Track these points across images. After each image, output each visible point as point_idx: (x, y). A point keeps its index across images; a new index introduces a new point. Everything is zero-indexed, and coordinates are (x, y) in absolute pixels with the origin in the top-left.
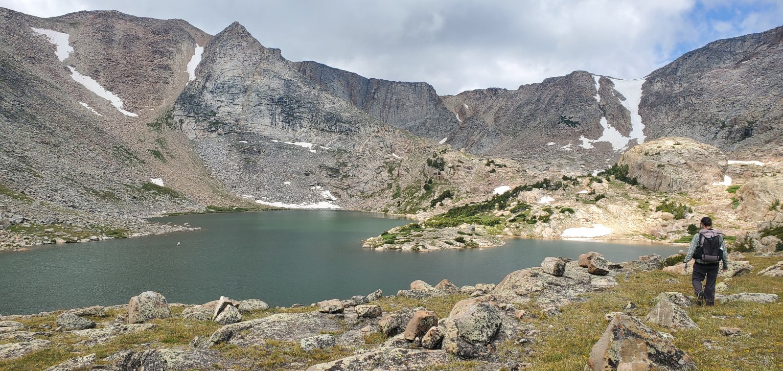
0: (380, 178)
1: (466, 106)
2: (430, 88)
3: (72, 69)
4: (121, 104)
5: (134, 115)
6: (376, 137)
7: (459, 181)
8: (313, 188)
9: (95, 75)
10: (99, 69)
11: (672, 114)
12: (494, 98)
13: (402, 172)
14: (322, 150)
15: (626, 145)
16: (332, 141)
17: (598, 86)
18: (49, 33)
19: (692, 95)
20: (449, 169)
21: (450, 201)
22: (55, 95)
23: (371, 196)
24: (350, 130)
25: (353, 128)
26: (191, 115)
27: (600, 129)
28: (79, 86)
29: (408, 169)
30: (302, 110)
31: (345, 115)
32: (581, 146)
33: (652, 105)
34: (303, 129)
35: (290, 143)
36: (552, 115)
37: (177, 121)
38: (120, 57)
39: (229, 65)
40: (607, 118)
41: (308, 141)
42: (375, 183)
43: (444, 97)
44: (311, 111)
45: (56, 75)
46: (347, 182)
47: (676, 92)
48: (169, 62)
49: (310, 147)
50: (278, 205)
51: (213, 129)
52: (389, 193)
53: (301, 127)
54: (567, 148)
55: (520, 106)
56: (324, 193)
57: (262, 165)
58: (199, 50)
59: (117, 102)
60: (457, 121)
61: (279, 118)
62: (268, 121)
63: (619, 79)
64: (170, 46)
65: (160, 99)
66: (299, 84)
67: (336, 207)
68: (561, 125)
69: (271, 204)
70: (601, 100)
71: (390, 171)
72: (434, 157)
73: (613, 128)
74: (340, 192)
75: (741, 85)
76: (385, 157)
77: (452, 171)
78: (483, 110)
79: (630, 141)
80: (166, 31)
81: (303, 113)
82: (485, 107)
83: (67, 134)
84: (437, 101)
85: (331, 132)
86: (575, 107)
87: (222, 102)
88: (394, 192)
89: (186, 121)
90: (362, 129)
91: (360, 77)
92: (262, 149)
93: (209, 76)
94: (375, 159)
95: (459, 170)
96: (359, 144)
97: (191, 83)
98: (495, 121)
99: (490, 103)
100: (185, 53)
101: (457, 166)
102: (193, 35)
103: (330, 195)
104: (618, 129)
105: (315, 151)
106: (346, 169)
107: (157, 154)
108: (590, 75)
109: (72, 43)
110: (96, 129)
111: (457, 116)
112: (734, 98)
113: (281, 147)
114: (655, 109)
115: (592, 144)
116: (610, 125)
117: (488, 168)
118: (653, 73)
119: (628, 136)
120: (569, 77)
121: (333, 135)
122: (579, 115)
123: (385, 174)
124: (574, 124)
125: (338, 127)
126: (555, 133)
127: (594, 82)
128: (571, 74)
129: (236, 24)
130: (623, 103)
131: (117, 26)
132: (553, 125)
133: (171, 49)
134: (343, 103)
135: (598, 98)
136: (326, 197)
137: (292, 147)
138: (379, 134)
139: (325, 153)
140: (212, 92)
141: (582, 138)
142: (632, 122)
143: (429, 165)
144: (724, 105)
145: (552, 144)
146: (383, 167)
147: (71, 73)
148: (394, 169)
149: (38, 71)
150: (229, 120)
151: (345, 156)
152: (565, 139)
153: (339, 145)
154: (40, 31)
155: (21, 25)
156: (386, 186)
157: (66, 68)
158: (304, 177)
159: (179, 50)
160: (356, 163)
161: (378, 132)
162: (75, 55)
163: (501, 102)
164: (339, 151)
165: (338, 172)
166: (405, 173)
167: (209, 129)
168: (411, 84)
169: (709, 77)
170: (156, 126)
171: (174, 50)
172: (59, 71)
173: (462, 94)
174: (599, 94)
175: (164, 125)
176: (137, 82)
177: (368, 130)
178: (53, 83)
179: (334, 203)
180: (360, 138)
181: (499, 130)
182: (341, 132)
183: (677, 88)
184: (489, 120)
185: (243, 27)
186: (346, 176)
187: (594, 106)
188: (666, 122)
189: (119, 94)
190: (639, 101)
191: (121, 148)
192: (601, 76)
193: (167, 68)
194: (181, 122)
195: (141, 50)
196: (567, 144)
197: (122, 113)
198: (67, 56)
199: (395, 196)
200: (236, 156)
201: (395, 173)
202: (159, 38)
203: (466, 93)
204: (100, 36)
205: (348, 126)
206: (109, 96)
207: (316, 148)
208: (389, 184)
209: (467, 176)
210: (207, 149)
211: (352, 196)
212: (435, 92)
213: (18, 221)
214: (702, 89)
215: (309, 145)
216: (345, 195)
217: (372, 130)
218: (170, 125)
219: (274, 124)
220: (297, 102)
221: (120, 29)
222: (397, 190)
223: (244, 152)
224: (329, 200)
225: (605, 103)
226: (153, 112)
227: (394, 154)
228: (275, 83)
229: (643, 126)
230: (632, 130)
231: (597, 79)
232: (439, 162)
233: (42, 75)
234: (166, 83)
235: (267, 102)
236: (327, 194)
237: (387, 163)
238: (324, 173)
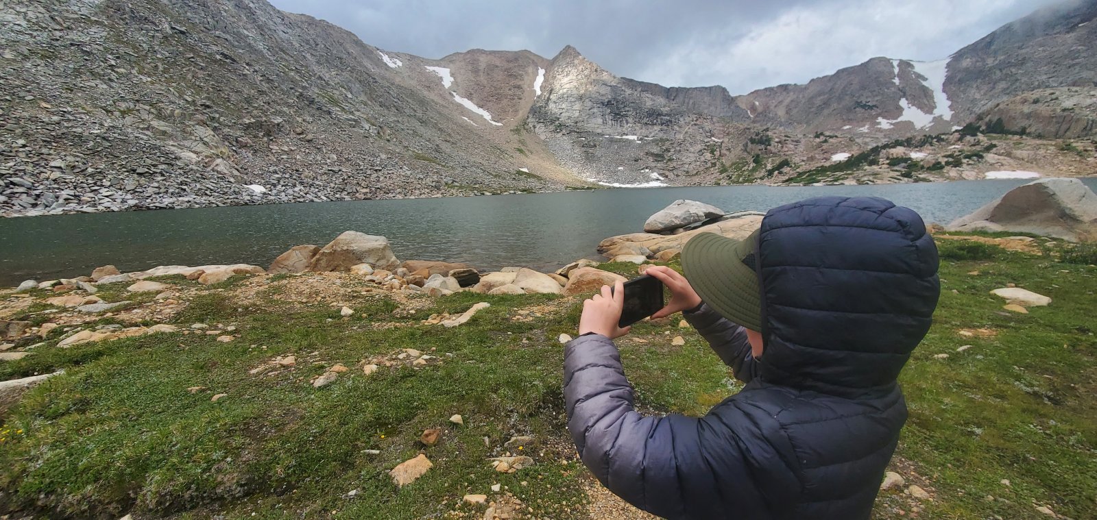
0: (703, 159)
1: (757, 103)
2: (724, 90)
3: (454, 94)
4: (490, 117)
5: (500, 124)
6: (695, 125)
7: (789, 153)
8: (643, 171)
9: (470, 97)
10: (472, 92)
11: (985, 88)
12: (784, 93)
13: (724, 152)
14: (646, 140)
15: (930, 122)
16: (655, 131)
17: (896, 70)
18: (436, 69)
19: (1011, 66)
20: (776, 144)
21: (789, 169)
22: (446, 111)
23: (697, 174)
24: (671, 121)
25: (673, 120)
26: (542, 121)
27: (900, 110)
28: (460, 105)
29: (730, 149)
30: (627, 109)
31: (665, 110)
32: (879, 126)
33: (960, 82)
34: (629, 125)
35: (618, 137)
36: (847, 101)
37: (531, 126)
38: (486, 82)
39: (566, 80)
40: (907, 99)
41: (634, 134)
42: (698, 163)
43: (736, 97)
44: (635, 109)
45: (444, 99)
46: (672, 165)
47: (989, 66)
48: (520, 83)
49: (636, 139)
50: (617, 185)
51: (558, 130)
52: (715, 170)
53: (627, 123)
54: (865, 129)
55: (812, 98)
56: (653, 174)
57: (599, 155)
58: (541, 72)
59: (487, 116)
60: (749, 116)
61: (609, 118)
62: (600, 121)
63: (919, 61)
64: (519, 70)
65: (517, 111)
66: (623, 88)
67: (665, 185)
68: (857, 109)
69: (611, 185)
70: (900, 83)
71: (712, 152)
72: (757, 135)
73: (914, 107)
74: (667, 173)
75: (1079, 48)
76: (706, 141)
77: (780, 145)
78: (774, 105)
79: (934, 118)
80: (516, 59)
81: (628, 111)
82: (775, 102)
83: (459, 138)
84: (730, 101)
85: (653, 124)
86: (871, 92)
87: (563, 109)
88: (719, 169)
89: (538, 126)
90: (681, 119)
91: (662, 87)
92: (597, 143)
93: (551, 90)
94: (695, 142)
95: (787, 144)
96: (680, 132)
97: (539, 97)
98: (787, 113)
99: (780, 99)
100: (531, 74)
101: (785, 140)
102: (536, 60)
103: (658, 176)
104: (920, 107)
105: (640, 142)
106: (670, 154)
107: (521, 151)
108: (889, 60)
109: (452, 75)
110: (477, 134)
111: (749, 112)
112: (1070, 62)
113: (612, 141)
114: (963, 85)
115: (891, 124)
116: (910, 105)
117: (818, 140)
118: (960, 51)
119: (931, 113)
120: (864, 65)
121: (655, 128)
122: (876, 99)
123: (708, 155)
124: (871, 108)
125: (659, 120)
126: (851, 117)
127: (893, 67)
128: (868, 61)
129: (568, 47)
130: (924, 83)
131: (481, 59)
132: (849, 110)
133: (521, 72)
134: (661, 99)
135: (897, 81)
136: (655, 178)
137: (620, 140)
138: (698, 122)
139: (649, 143)
140: (555, 102)
141: (880, 119)
142: (935, 100)
143: (752, 143)
144: (1056, 71)
145: (848, 127)
146: (705, 149)
147: (454, 97)
148: (715, 150)
149: (431, 96)
150: (569, 122)
151: (667, 143)
152: (862, 122)
153: (661, 135)
154: (431, 68)
155: (418, 65)
156: (709, 165)
157: (450, 93)
158: (634, 163)
159: (527, 73)
160: (678, 148)
161: (696, 121)
162: (455, 83)
163: (792, 96)
164: (661, 140)
165: (663, 157)
166: (727, 153)
167: (555, 131)
168: (706, 88)
169: (1033, 46)
170: (517, 131)
171: (523, 73)
172: (446, 95)
173: (752, 93)
174: (898, 77)
175: (522, 130)
176: (499, 100)
177: (688, 119)
178: (444, 103)
179: (662, 182)
180: (680, 127)
181: (791, 120)
182: (662, 124)
183: (990, 62)
184: (781, 112)
185: (574, 49)
186: (671, 160)
187: (893, 89)
188: (977, 96)
189: (488, 110)
190: (943, 79)
191: (496, 148)
192: (900, 60)
193: (519, 87)
194: (534, 127)
195: (499, 76)
196: (864, 126)
197: (491, 124)
198: (450, 84)
199: (721, 172)
200: (578, 150)
201: (717, 153)
202: (511, 65)
203: (756, 92)
204: (470, 68)
205: (668, 118)
206: (481, 111)
207: (641, 139)
208: (712, 163)
209: (796, 148)
210: (555, 145)
211: (677, 176)
212: (728, 92)
213: (450, 182)
214: (1024, 59)
215: (635, 137)
216: (671, 175)
217: (691, 119)
218: (527, 130)
219: (605, 123)
220: (623, 103)
221: (483, 61)
222: (722, 167)
223: (583, 146)
224: (658, 180)
225: (904, 85)
226: (513, 121)
227: (713, 138)
228: (603, 90)
229: (949, 103)
230: (936, 107)
231: (895, 64)
232: (764, 138)
233: (436, 99)
234: (520, 99)
235: (598, 106)
236: (655, 175)
237: (708, 146)
238: (651, 159)
